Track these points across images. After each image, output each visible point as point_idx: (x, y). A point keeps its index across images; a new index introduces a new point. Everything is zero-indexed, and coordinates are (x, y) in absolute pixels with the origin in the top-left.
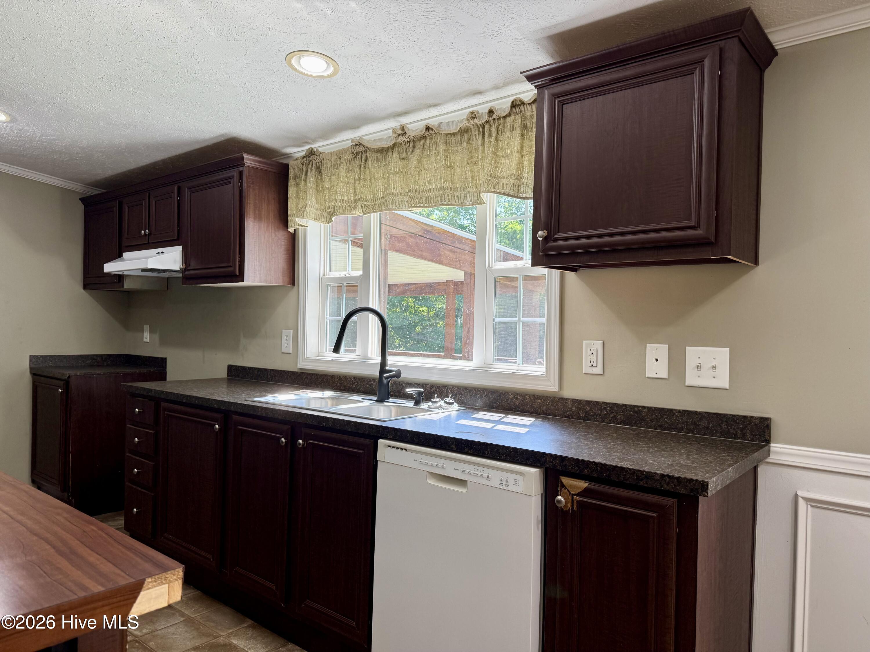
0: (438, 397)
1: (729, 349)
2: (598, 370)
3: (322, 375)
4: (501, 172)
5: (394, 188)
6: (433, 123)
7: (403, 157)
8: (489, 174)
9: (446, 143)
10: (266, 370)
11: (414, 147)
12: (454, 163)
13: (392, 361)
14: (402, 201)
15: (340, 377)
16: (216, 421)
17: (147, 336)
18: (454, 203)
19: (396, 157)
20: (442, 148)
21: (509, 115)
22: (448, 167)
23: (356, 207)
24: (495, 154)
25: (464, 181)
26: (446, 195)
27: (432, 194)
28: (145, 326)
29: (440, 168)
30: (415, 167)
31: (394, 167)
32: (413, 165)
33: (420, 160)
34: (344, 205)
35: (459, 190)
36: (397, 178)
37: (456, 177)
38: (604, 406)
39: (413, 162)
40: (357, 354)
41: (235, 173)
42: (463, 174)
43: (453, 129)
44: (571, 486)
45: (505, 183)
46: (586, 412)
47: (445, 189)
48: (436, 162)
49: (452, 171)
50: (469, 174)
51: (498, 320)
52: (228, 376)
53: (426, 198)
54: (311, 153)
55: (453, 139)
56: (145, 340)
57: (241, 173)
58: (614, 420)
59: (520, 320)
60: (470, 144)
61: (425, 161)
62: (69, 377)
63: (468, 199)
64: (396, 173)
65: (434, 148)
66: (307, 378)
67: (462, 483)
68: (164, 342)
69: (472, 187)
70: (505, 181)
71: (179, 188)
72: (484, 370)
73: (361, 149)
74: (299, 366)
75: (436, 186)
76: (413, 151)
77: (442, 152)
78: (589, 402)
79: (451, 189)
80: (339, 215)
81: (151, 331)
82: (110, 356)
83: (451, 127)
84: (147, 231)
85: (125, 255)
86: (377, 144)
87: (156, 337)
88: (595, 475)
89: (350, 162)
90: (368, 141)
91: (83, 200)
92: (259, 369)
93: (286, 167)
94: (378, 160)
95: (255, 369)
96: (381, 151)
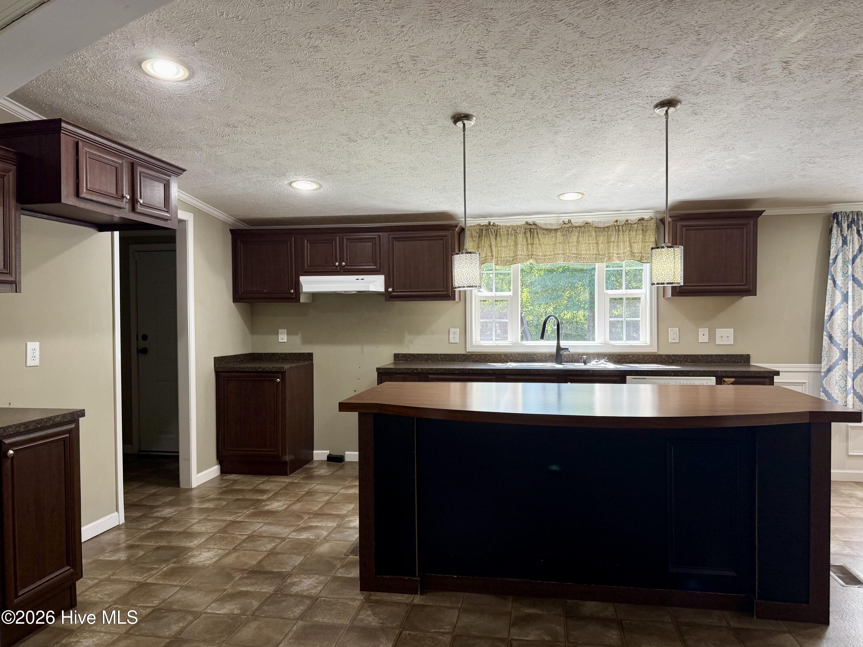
0: (595, 359)
1: (733, 329)
2: (677, 341)
3: (490, 355)
4: (633, 250)
5: (559, 251)
6: (590, 220)
7: (564, 234)
9: (596, 232)
10: (436, 355)
11: (574, 230)
12: (599, 241)
15: (506, 355)
17: (283, 337)
19: (559, 235)
20: (594, 234)
21: (636, 224)
22: (597, 243)
25: (602, 251)
26: (597, 257)
27: (587, 256)
28: (281, 330)
29: (592, 243)
31: (559, 240)
32: (575, 241)
33: (577, 238)
36: (560, 246)
37: (600, 248)
38: (681, 356)
39: (574, 239)
40: (509, 341)
41: (447, 233)
42: (604, 247)
44: (728, 381)
45: (637, 256)
46: (673, 360)
47: (597, 254)
48: (589, 240)
52: (394, 361)
53: (584, 258)
54: (489, 224)
55: (598, 229)
56: (280, 341)
58: (686, 361)
59: (624, 319)
61: (580, 239)
62: (286, 369)
63: (605, 259)
64: (560, 243)
65: (588, 233)
66: (477, 357)
68: (308, 341)
69: (607, 254)
72: (606, 345)
73: (533, 227)
74: (468, 350)
75: (589, 252)
76: (572, 233)
78: (674, 355)
81: (288, 334)
82: (246, 355)
83: (598, 224)
84: (343, 263)
86: (547, 226)
87: (297, 337)
88: (739, 375)
90: (540, 224)
91: (232, 231)
92: (428, 355)
93: (463, 230)
94: (544, 234)
95: (424, 354)
96: (547, 230)
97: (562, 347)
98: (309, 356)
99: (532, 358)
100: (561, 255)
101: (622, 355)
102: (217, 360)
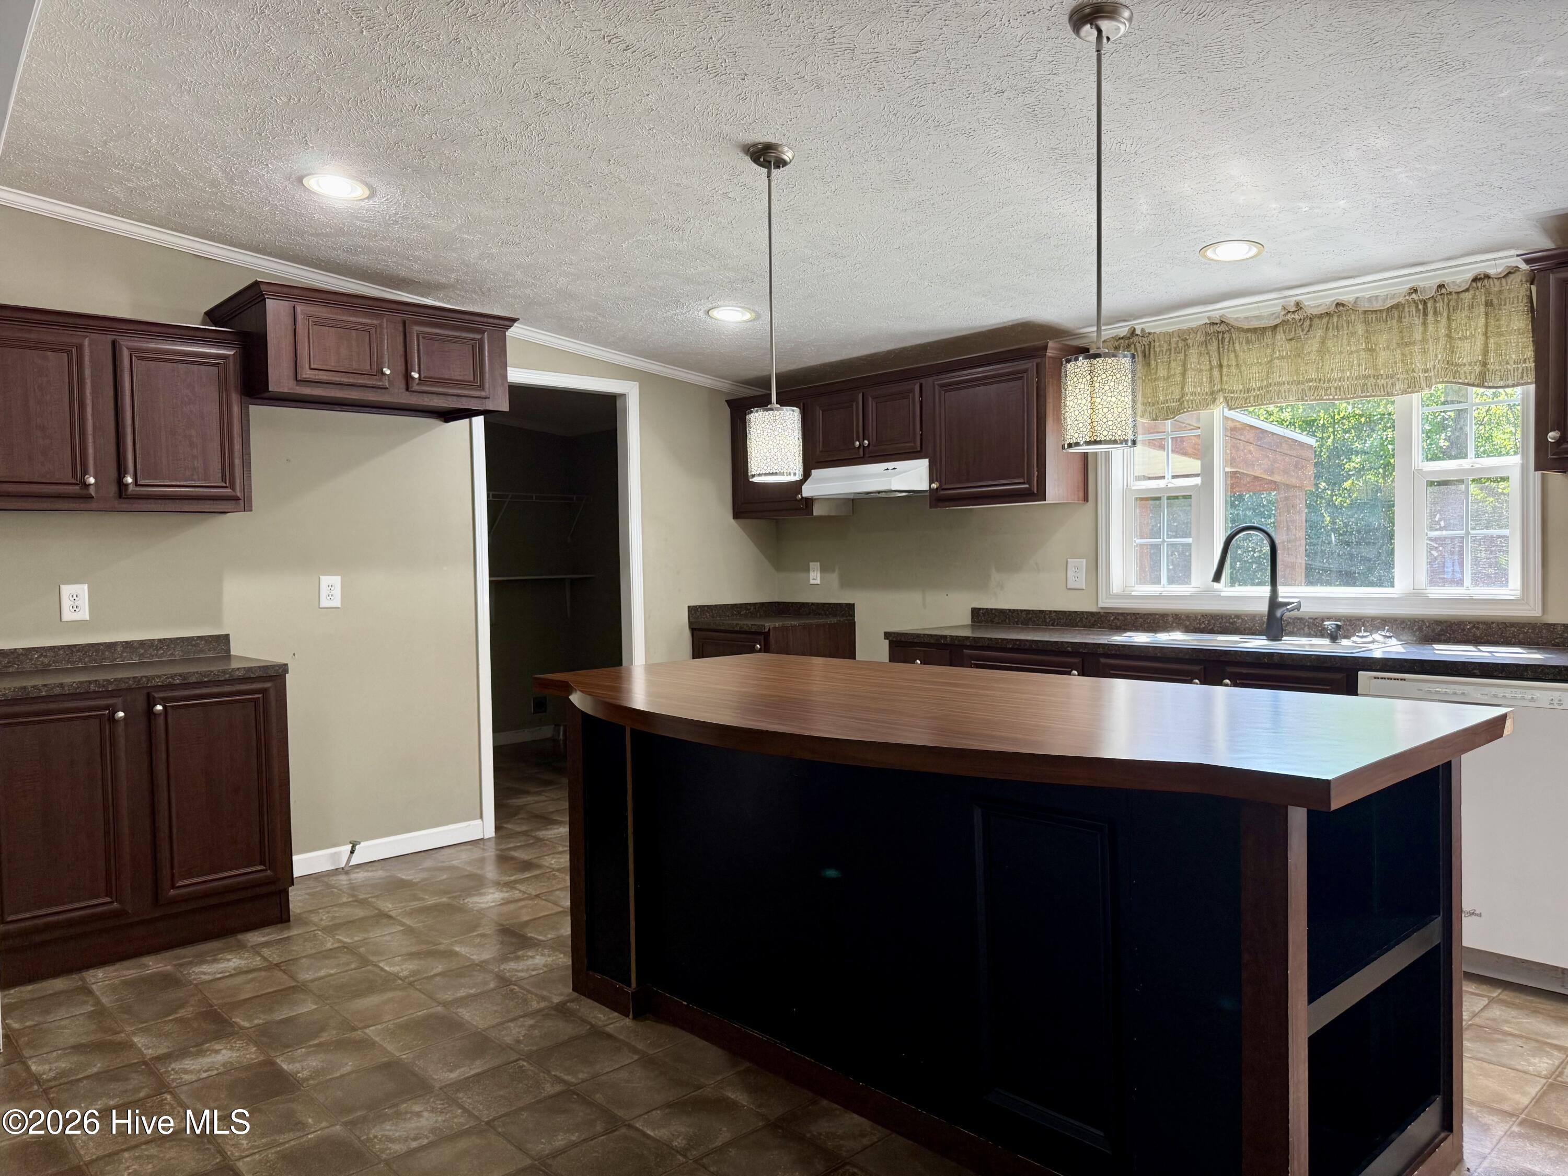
0: (1365, 631)
3: (1145, 614)
4: (1459, 358)
5: (1280, 376)
6: (1347, 297)
7: (1291, 337)
8: (1446, 362)
9: (1366, 322)
10: (1041, 612)
11: (1310, 326)
12: (1376, 345)
13: (1289, 592)
14: (1289, 391)
15: (1176, 615)
17: (815, 577)
18: (1378, 393)
19: (1282, 339)
20: (1360, 329)
21: (1468, 290)
22: (1369, 350)
23: (1214, 400)
24: (1449, 336)
25: (1392, 367)
26: (1369, 384)
27: (1345, 384)
28: (812, 564)
29: (1358, 351)
30: (1317, 351)
31: (1279, 351)
32: (1314, 349)
33: (1323, 343)
34: (1197, 398)
35: (1384, 377)
36: (1283, 364)
37: (1380, 361)
39: (1313, 345)
40: (1193, 585)
41: (1031, 365)
42: (1392, 357)
43: (1377, 306)
45: (1468, 372)
47: (1366, 377)
48: (1349, 344)
49: (1374, 354)
50: (1399, 358)
51: (1433, 534)
52: (972, 622)
53: (1336, 388)
54: (1133, 332)
55: (1374, 316)
56: (812, 582)
57: (1039, 365)
59: (1468, 533)
60: (1401, 322)
61: (1329, 343)
62: (769, 629)
63: (1397, 387)
64: (1283, 358)
65: (1345, 328)
66: (1118, 619)
68: (846, 583)
69: (1402, 373)
70: (1467, 368)
71: (922, 385)
72: (1416, 595)
73: (1223, 328)
74: (1101, 605)
75: (1351, 373)
76: (1308, 331)
77: (1360, 332)
79: (1374, 376)
80: (1191, 411)
81: (823, 570)
82: (762, 604)
83: (1374, 303)
84: (866, 442)
85: (818, 473)
86: (1252, 323)
87: (834, 578)
89: (1203, 344)
90: (1236, 319)
91: (730, 403)
92: (1028, 612)
94: (1248, 342)
95: (1022, 611)
96: (1255, 330)
97: (1280, 600)
98: (849, 609)
99: (1232, 623)
100: (1287, 387)
102: (692, 610)
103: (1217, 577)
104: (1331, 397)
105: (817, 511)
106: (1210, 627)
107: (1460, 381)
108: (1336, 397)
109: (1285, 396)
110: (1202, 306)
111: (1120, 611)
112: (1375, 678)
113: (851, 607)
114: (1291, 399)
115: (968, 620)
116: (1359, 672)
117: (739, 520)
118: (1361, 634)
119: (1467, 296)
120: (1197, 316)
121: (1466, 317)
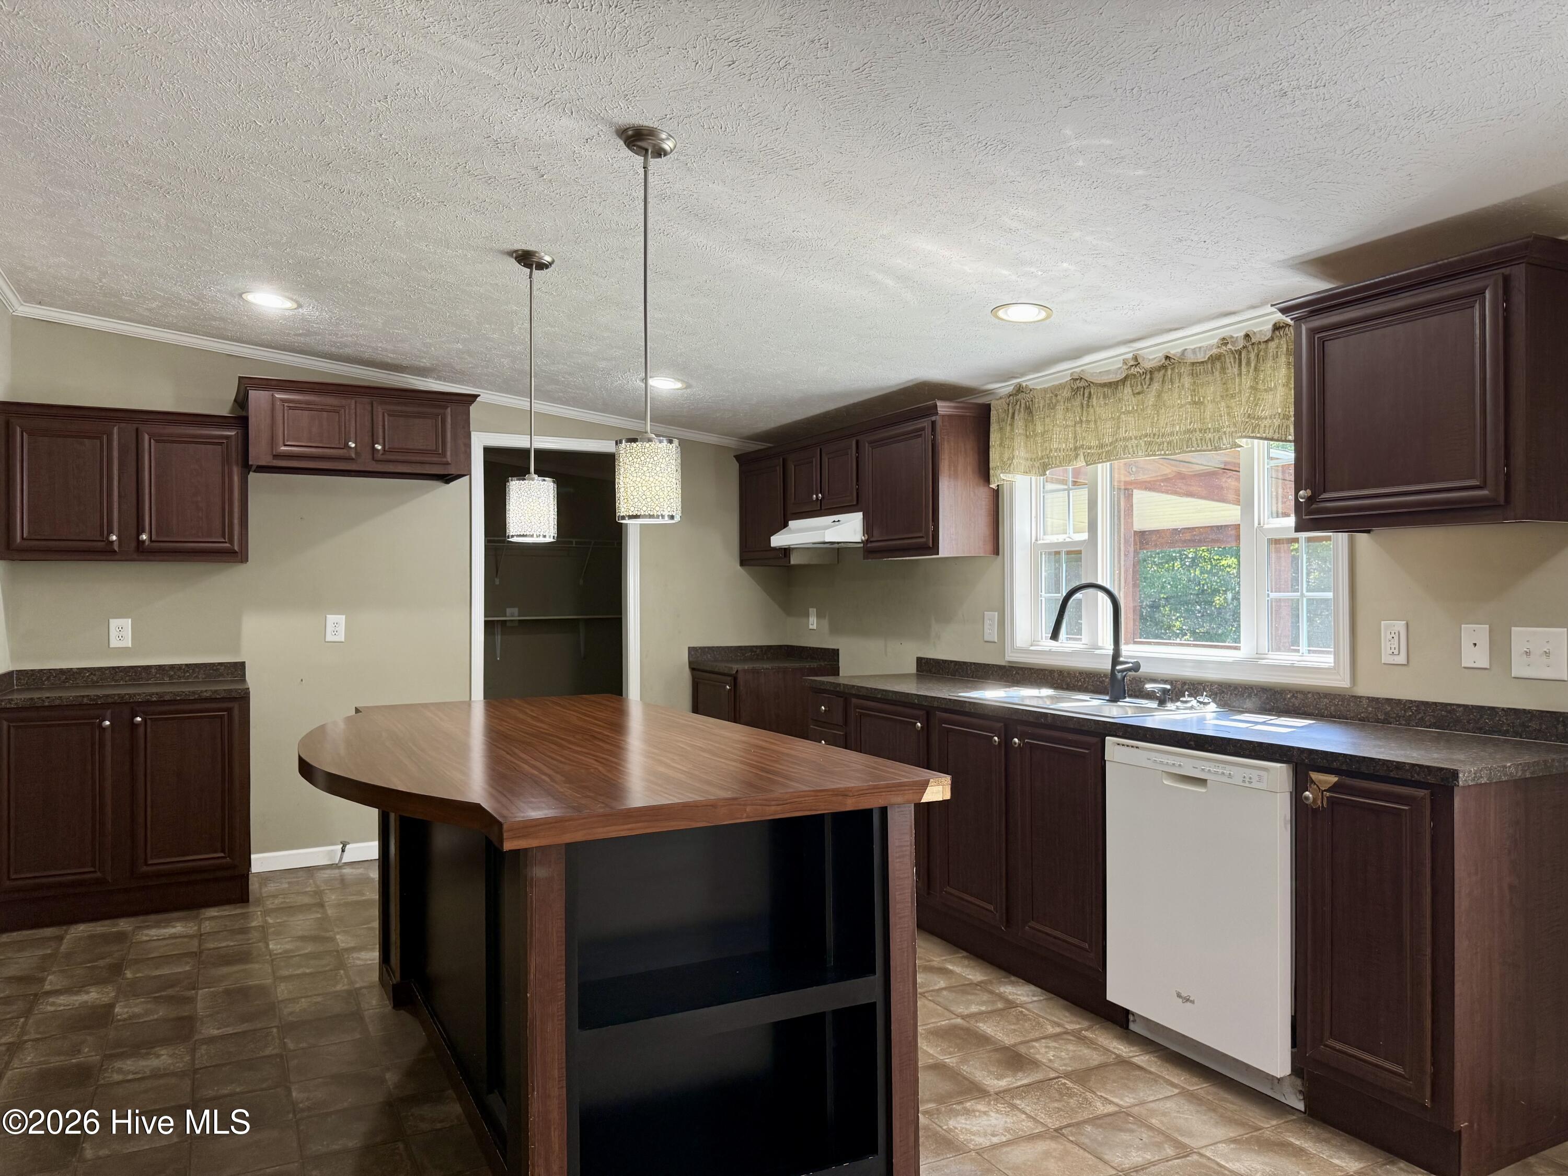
0: (1189, 696)
1: (1565, 629)
2: (1402, 659)
3: (1038, 670)
4: (1262, 411)
5: (1126, 431)
6: (1174, 351)
7: (1137, 391)
8: (1247, 415)
9: (1193, 374)
10: (965, 663)
11: (1151, 379)
12: (1204, 398)
13: (1129, 651)
14: (1137, 446)
15: (1061, 672)
16: (918, 718)
17: (813, 622)
18: (1205, 447)
19: (1128, 393)
20: (1187, 381)
21: (1272, 339)
22: (1195, 403)
23: (1077, 456)
24: (1254, 388)
25: (1218, 421)
26: (1194, 439)
27: (1175, 438)
28: (811, 610)
29: (1185, 405)
30: (1152, 406)
31: (1125, 405)
32: (1151, 403)
33: (1159, 396)
34: (1062, 454)
35: (1212, 431)
36: (1130, 419)
37: (1208, 414)
38: (1408, 705)
39: (1151, 399)
40: (1083, 642)
41: (925, 423)
42: (1217, 410)
43: (1201, 357)
45: (1268, 426)
46: (1386, 714)
47: (1189, 431)
48: (1180, 398)
49: (1202, 407)
50: (1224, 410)
51: (1273, 595)
52: (918, 670)
53: (1168, 443)
54: (1019, 389)
55: (1202, 368)
56: (811, 627)
57: (933, 423)
58: (1421, 722)
59: (1302, 595)
60: (1225, 373)
61: (1165, 396)
62: (737, 671)
63: (1225, 441)
64: (1129, 412)
65: (1177, 381)
66: (1019, 673)
67: (1202, 782)
68: (835, 629)
69: (1229, 426)
70: (1267, 422)
71: (857, 442)
73: (1083, 384)
74: (1008, 658)
75: (1180, 427)
76: (1150, 385)
77: (1186, 386)
78: (1389, 701)
79: (1201, 431)
80: (1055, 467)
81: (819, 616)
82: (770, 647)
83: (1198, 355)
84: (820, 495)
85: (793, 524)
86: (1103, 378)
87: (825, 623)
89: (1069, 399)
90: (1092, 374)
91: (737, 457)
92: (956, 663)
93: (987, 408)
94: (1105, 397)
95: (951, 662)
96: (1109, 385)
97: (1121, 659)
98: (834, 654)
99: (1100, 682)
100: (1134, 442)
101: (1271, 689)
102: (691, 650)
103: (1055, 635)
104: (1163, 452)
105: (794, 560)
106: (1085, 686)
107: (1258, 435)
108: (1167, 452)
109: (1133, 451)
110: (1070, 362)
111: (1022, 666)
112: (1118, 744)
113: (836, 652)
114: (1140, 454)
115: (912, 669)
116: (1107, 738)
117: (746, 567)
118: (1201, 700)
119: (1272, 345)
120: (1062, 372)
121: (1271, 367)
